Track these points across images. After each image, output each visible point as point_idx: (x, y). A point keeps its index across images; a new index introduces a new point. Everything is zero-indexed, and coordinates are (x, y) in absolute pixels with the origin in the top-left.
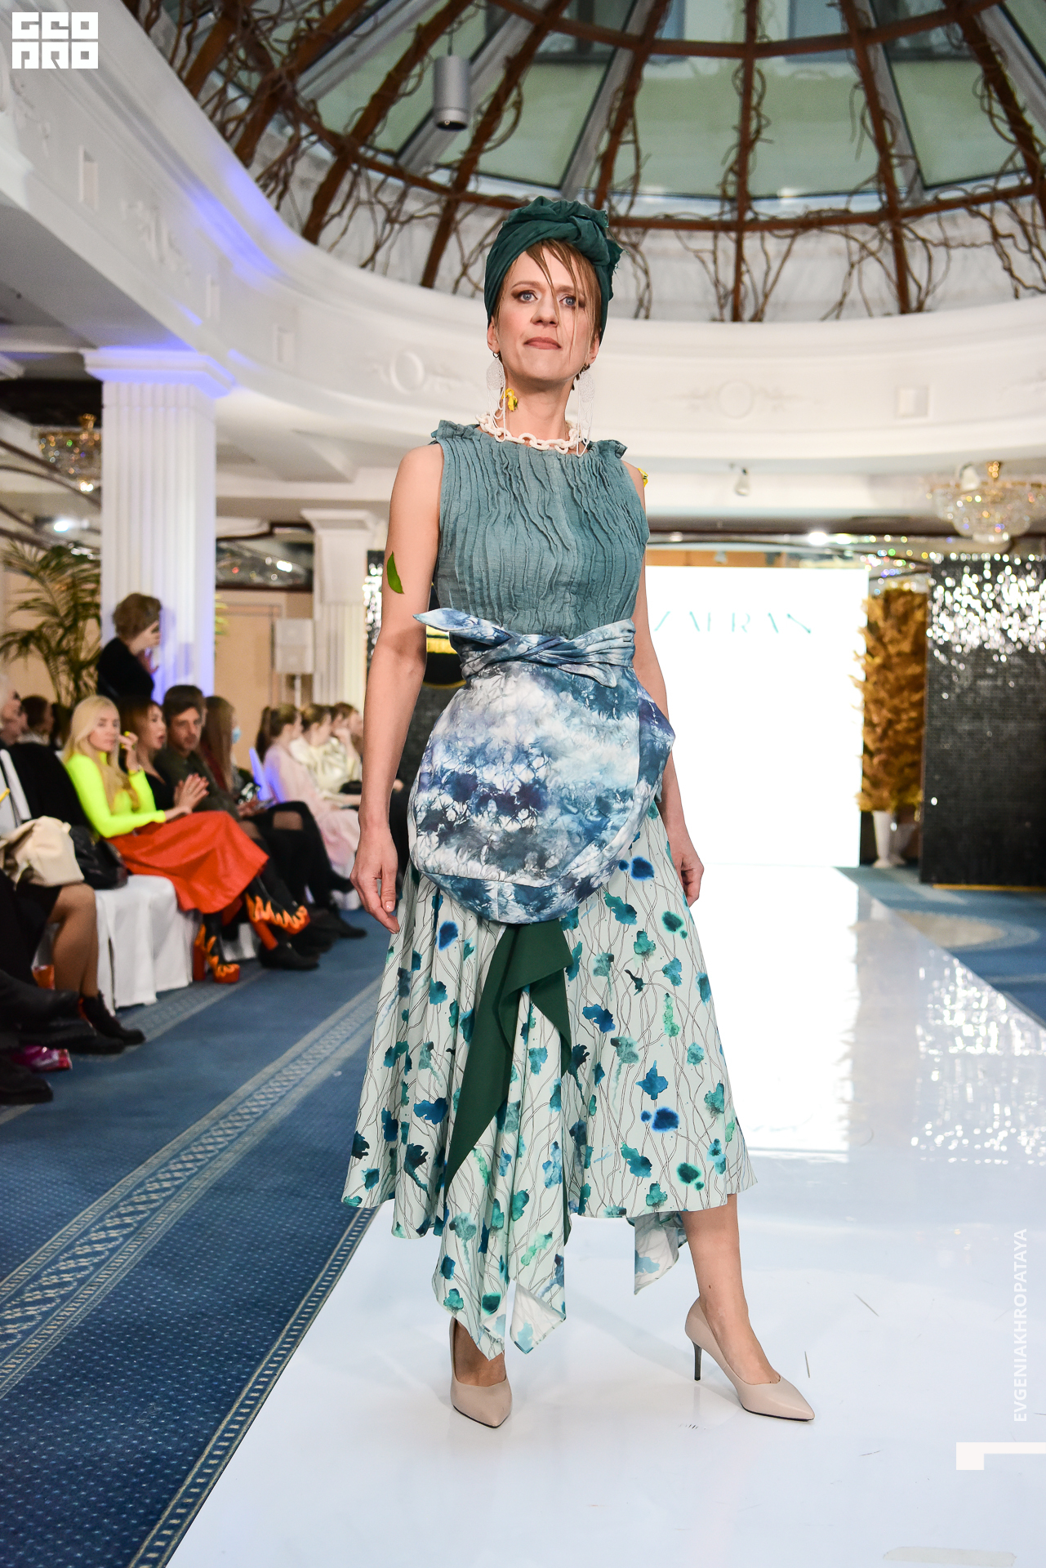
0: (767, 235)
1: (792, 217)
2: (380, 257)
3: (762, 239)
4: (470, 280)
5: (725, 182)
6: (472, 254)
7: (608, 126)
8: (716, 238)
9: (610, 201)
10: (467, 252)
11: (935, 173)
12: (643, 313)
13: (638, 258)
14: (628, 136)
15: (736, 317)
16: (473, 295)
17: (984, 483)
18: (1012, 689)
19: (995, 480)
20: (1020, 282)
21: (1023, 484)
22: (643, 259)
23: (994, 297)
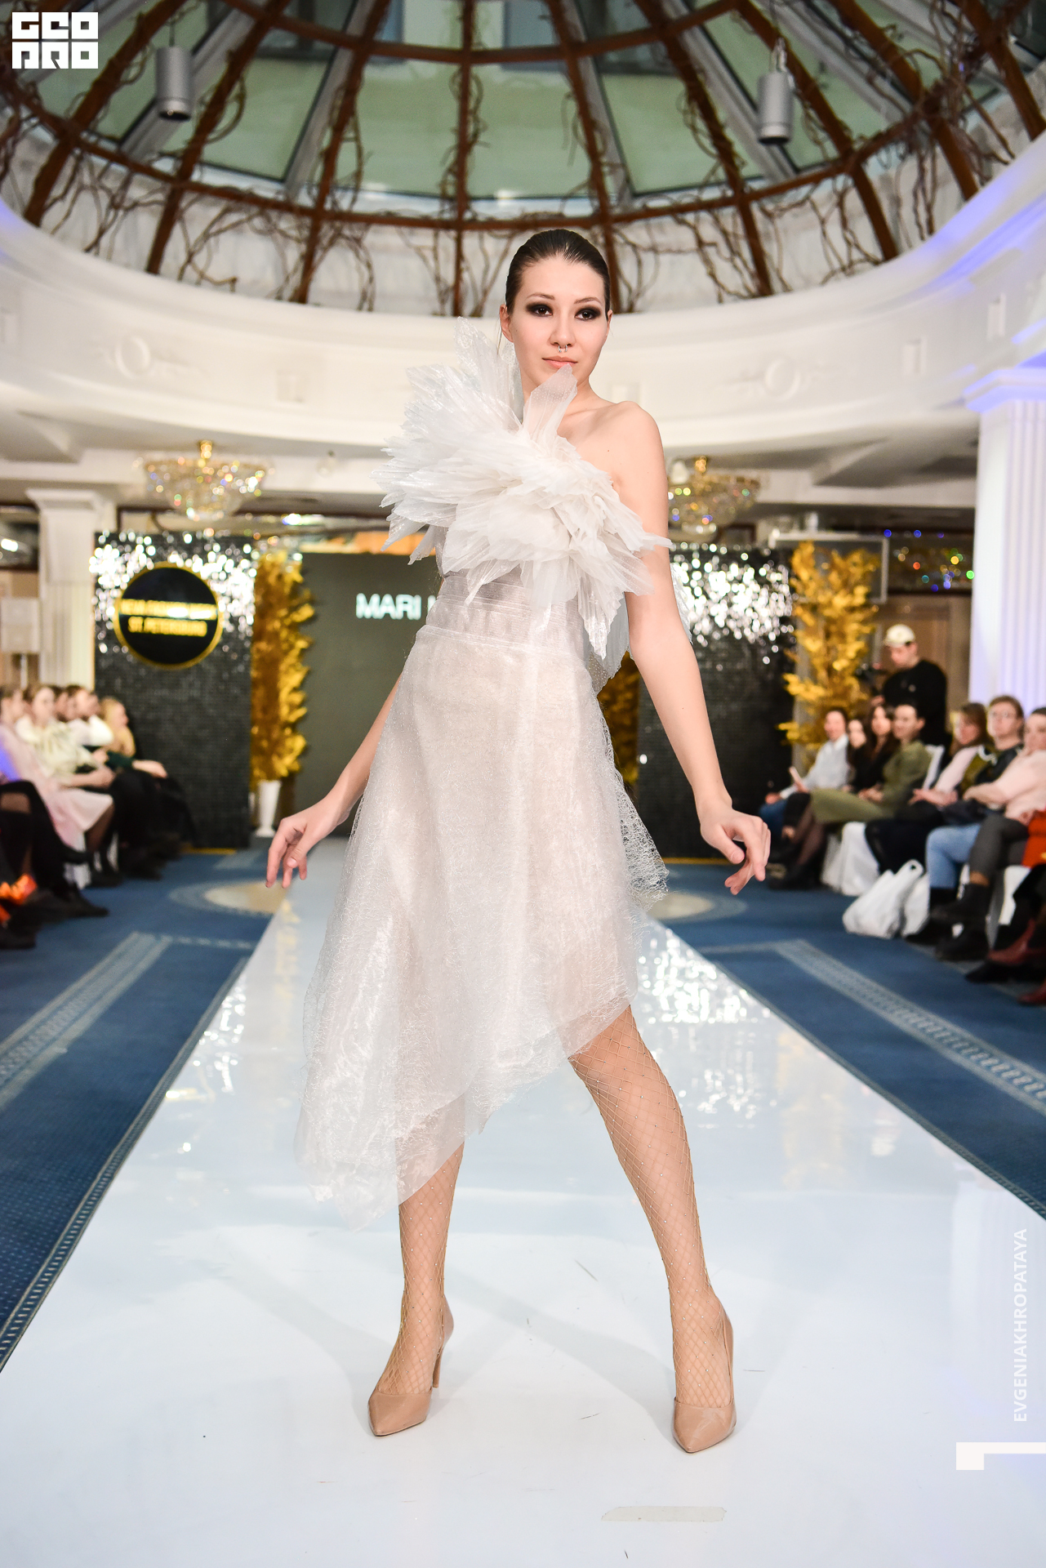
0: (486, 235)
1: (510, 219)
2: (105, 241)
3: (481, 238)
4: (195, 268)
5: (443, 184)
6: (196, 242)
7: (330, 123)
9: (333, 196)
10: (192, 240)
11: (645, 182)
12: (366, 306)
13: (362, 253)
14: (350, 134)
15: (457, 312)
16: (198, 284)
17: (692, 477)
18: (720, 672)
19: (703, 474)
20: (723, 288)
21: (728, 479)
22: (367, 252)
23: (701, 302)
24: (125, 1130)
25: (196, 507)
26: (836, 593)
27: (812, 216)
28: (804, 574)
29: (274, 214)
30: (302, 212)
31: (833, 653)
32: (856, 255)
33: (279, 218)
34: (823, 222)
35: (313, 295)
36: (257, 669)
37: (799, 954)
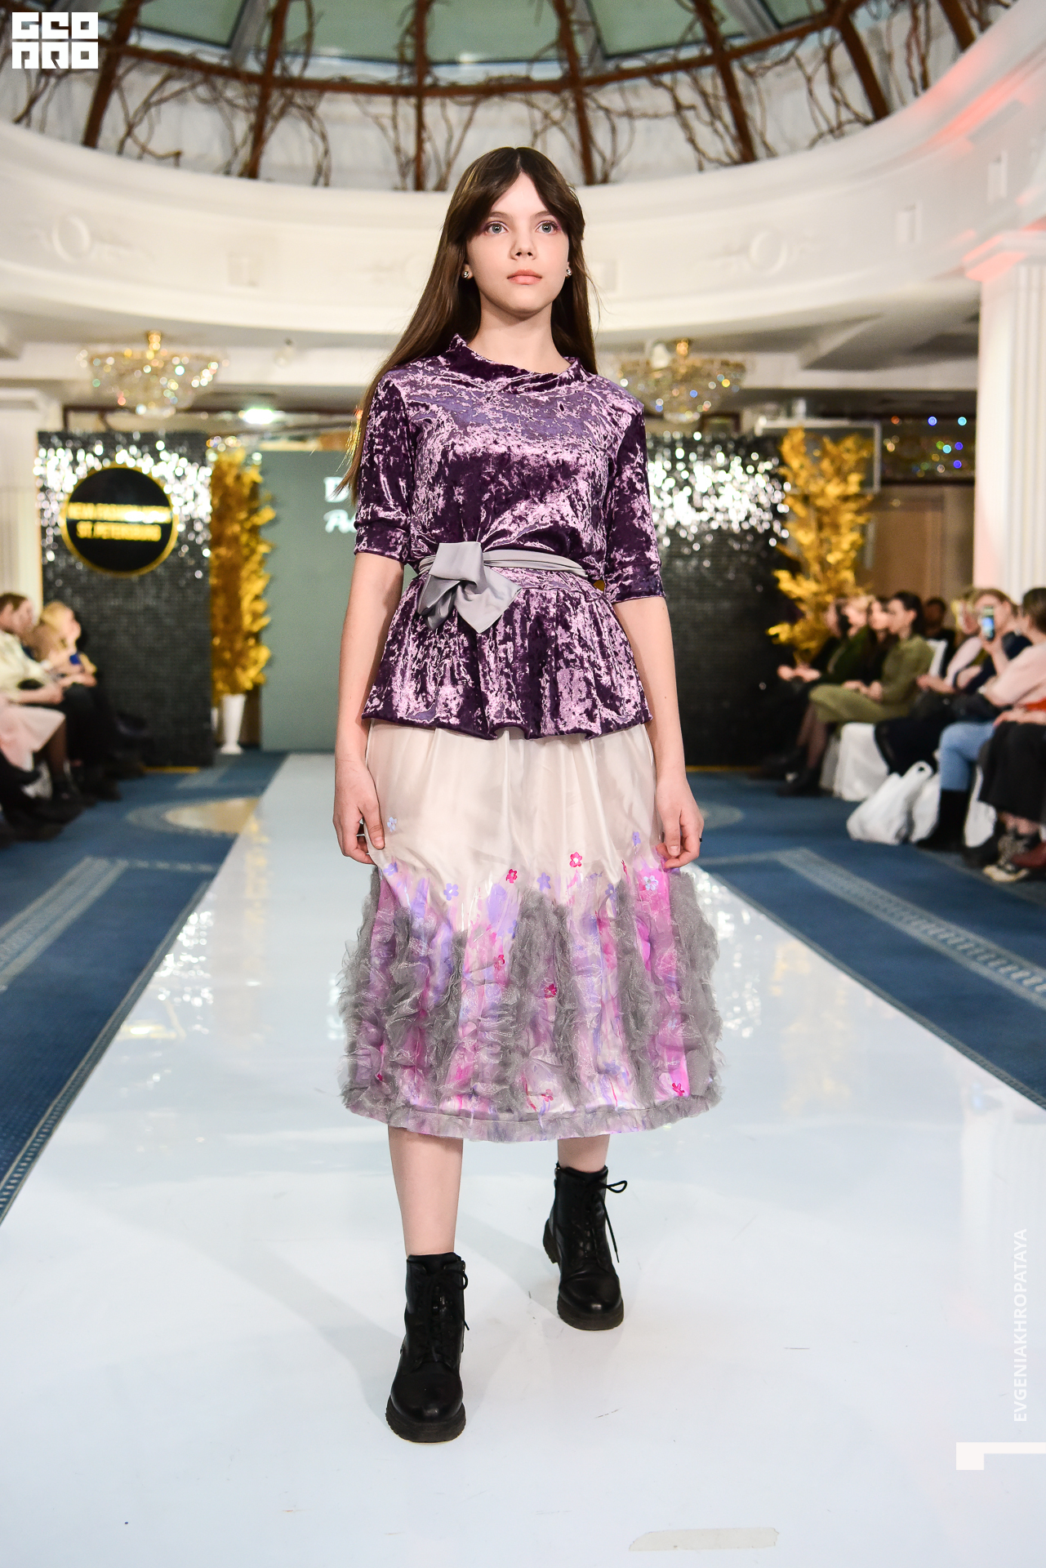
0: (448, 101)
1: (473, 83)
2: (35, 112)
3: (443, 106)
4: (136, 141)
5: (401, 47)
6: (137, 113)
9: (283, 61)
10: (131, 112)
13: (315, 123)
15: (419, 186)
16: (140, 158)
17: (674, 361)
18: (708, 568)
19: (686, 357)
20: (704, 155)
21: (712, 362)
22: (320, 121)
23: (680, 170)
25: (146, 404)
26: (829, 481)
27: (797, 73)
28: (795, 463)
29: (219, 82)
30: (250, 78)
31: (826, 546)
32: (845, 115)
33: (226, 85)
34: (809, 80)
35: (264, 169)
36: (217, 576)
37: (803, 862)
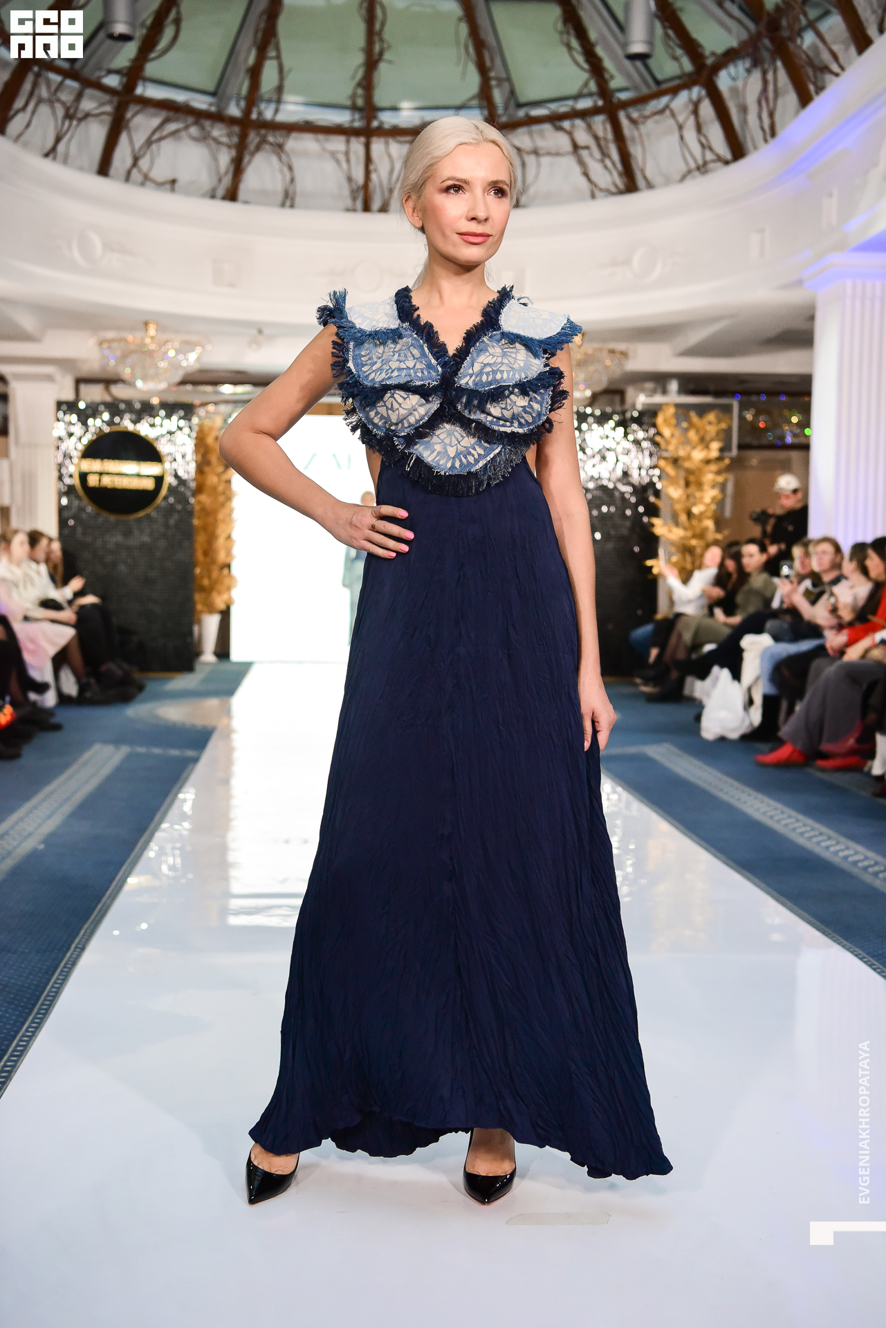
0: (391, 140)
1: (411, 126)
2: (61, 147)
3: (387, 144)
4: (140, 171)
5: (353, 97)
6: (141, 148)
7: (254, 43)
8: (348, 142)
9: (258, 107)
10: (137, 145)
11: (528, 92)
12: (288, 203)
13: (284, 157)
14: (272, 53)
15: (367, 208)
16: (143, 184)
19: (580, 346)
20: (596, 185)
21: (600, 350)
22: (288, 155)
23: (576, 197)
24: (94, 909)
25: (144, 379)
26: (694, 448)
27: (671, 122)
28: (667, 432)
29: (207, 123)
30: (232, 121)
31: (692, 500)
32: (709, 156)
33: (212, 126)
34: (680, 127)
35: (243, 192)
36: (199, 518)
37: (664, 754)
